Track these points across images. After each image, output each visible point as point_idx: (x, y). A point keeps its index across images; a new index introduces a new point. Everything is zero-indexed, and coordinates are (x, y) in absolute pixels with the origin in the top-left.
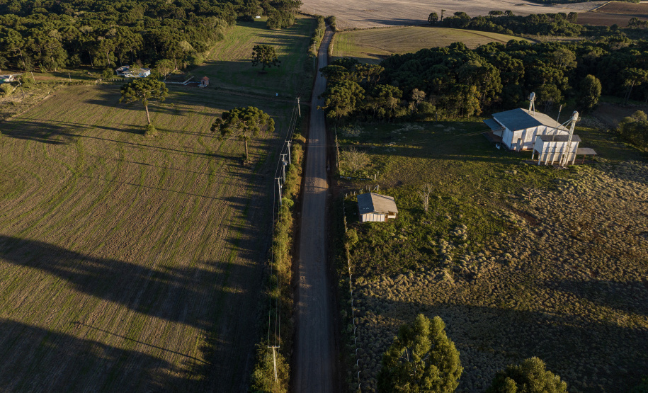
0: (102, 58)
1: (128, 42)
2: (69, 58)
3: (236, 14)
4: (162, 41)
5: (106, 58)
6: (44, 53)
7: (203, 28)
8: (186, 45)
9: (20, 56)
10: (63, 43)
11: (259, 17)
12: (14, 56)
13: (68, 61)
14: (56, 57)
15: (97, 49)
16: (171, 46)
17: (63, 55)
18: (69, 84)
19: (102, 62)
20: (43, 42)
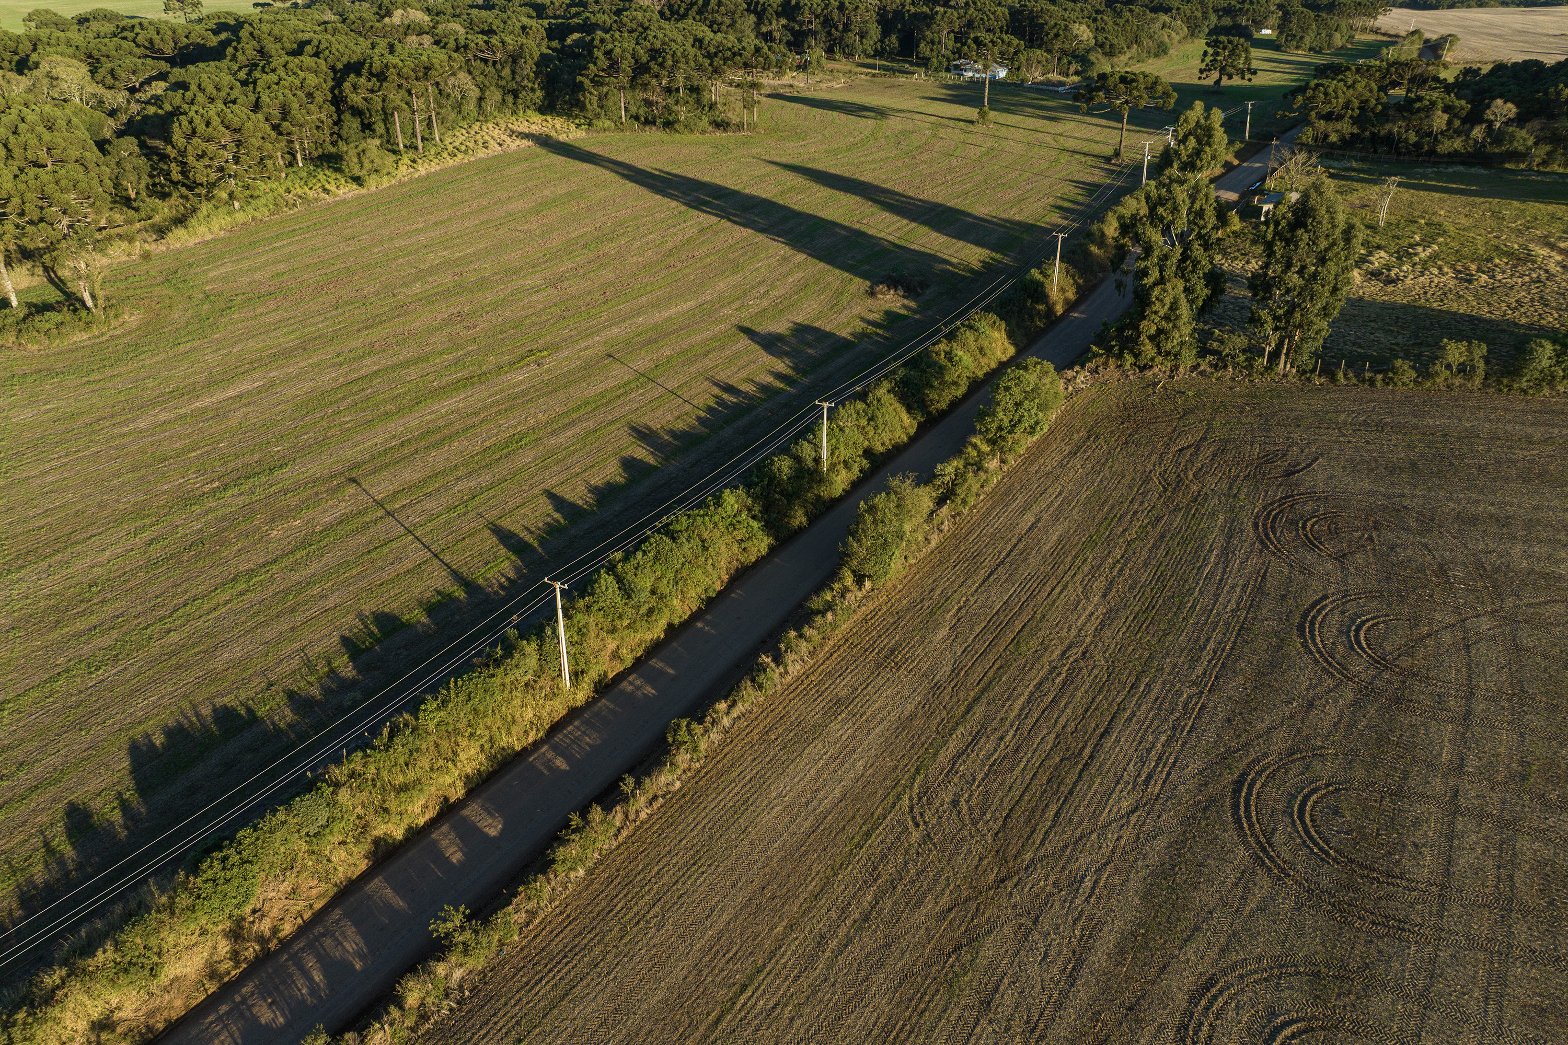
0: (933, 43)
1: (982, 19)
2: (882, 41)
3: (1213, 18)
4: (1041, 21)
5: (940, 43)
6: (847, 28)
7: (1127, 21)
8: (1083, 32)
9: (810, 30)
10: (878, 14)
11: (1269, 32)
12: (804, 28)
13: (879, 44)
14: (863, 35)
15: (929, 26)
16: (1055, 30)
17: (875, 31)
18: (874, 75)
19: (932, 50)
20: (851, 7)
